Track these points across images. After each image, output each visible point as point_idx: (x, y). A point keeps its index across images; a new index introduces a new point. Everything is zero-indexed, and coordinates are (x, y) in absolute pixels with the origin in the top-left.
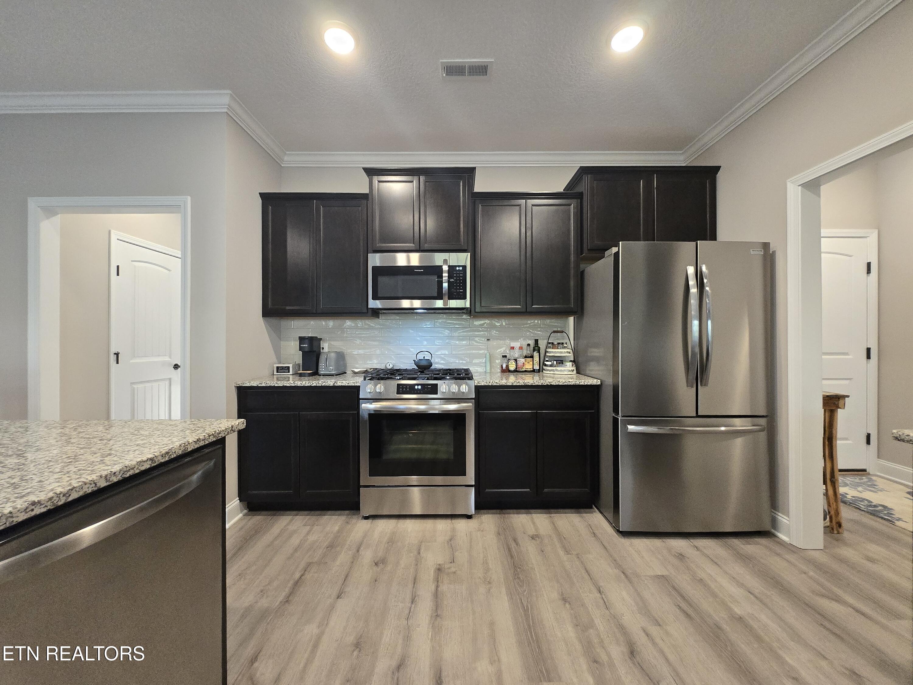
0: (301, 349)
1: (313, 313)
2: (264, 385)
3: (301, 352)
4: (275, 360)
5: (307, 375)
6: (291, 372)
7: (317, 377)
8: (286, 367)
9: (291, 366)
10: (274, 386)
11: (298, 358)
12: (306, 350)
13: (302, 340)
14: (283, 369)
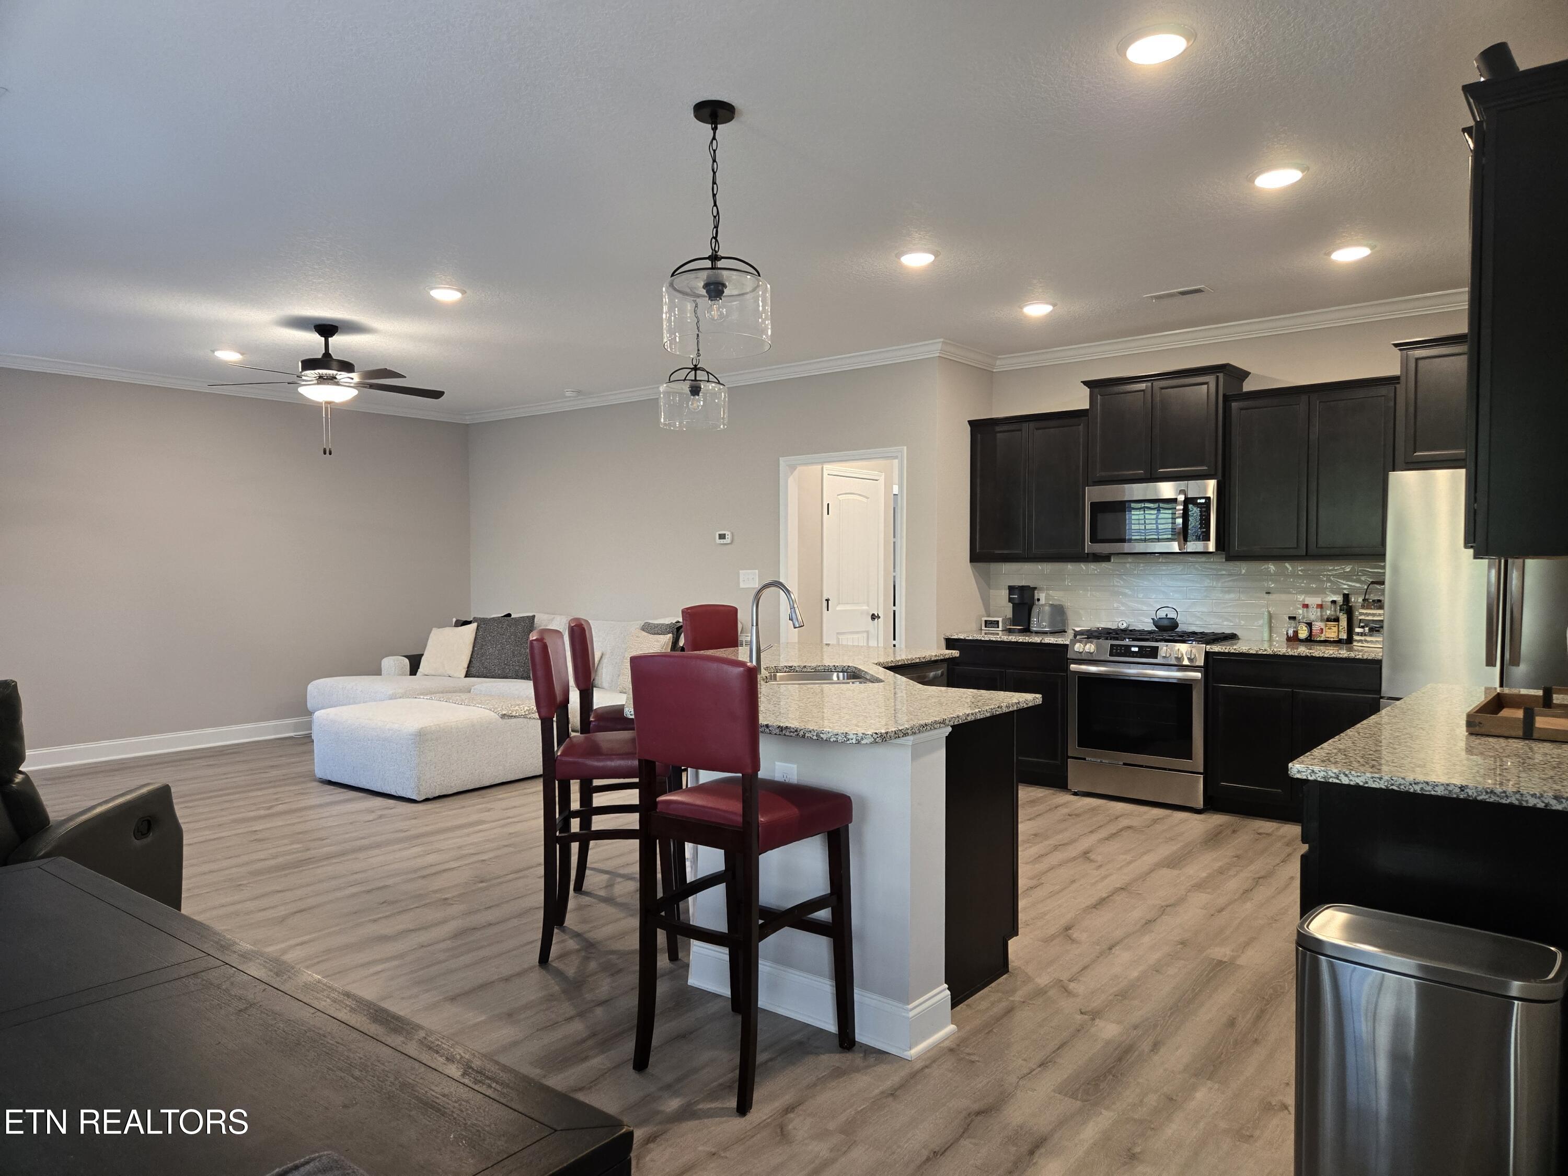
0: (1010, 600)
1: (1025, 558)
2: (970, 638)
3: (1011, 605)
4: (983, 611)
5: (1017, 631)
6: (1000, 628)
7: (1028, 633)
8: (995, 621)
9: (1000, 619)
10: (981, 640)
11: (1008, 611)
12: (1017, 601)
13: (1011, 589)
14: (991, 623)
